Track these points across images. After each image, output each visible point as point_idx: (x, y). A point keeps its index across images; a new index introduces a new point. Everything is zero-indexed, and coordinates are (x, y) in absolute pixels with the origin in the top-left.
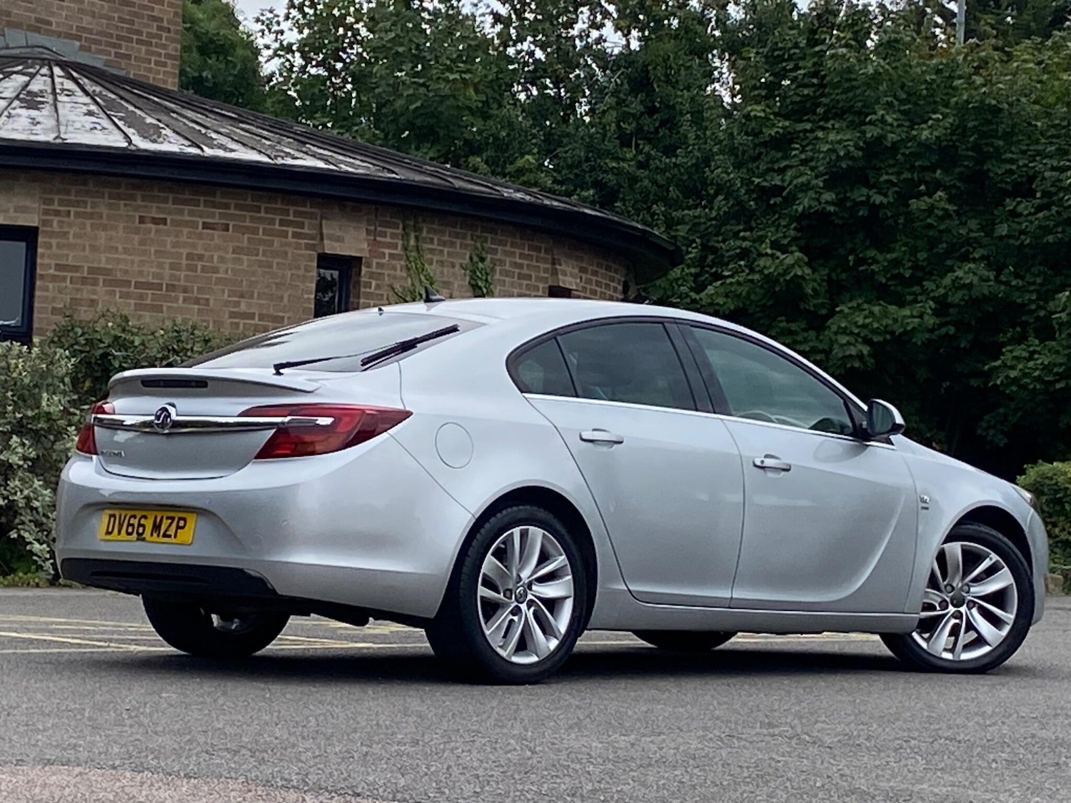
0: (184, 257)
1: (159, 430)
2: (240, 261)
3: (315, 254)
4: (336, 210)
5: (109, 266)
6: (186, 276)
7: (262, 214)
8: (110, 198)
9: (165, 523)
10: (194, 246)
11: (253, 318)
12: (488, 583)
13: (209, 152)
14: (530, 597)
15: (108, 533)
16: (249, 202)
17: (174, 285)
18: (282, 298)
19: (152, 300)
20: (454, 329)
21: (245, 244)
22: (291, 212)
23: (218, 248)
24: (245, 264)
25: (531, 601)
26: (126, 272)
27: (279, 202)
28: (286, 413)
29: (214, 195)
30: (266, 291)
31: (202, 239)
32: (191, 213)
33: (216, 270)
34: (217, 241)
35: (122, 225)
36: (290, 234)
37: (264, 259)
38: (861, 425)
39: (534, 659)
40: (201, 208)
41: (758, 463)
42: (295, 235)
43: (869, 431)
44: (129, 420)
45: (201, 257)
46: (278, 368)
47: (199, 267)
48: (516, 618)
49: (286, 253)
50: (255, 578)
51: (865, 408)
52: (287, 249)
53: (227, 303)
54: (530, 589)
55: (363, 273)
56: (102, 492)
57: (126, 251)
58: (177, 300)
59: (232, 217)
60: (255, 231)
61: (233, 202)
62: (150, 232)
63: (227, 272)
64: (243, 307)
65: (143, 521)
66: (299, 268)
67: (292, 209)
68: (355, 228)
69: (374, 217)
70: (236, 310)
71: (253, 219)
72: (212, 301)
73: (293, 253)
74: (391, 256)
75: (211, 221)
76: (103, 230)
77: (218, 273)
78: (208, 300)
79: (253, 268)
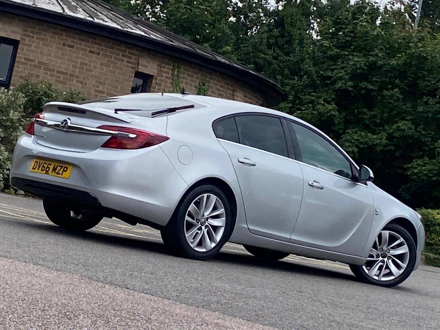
0: (79, 63)
1: (62, 129)
2: (102, 69)
3: (134, 71)
4: (146, 54)
5: (47, 62)
6: (79, 72)
7: (115, 51)
8: (52, 33)
9: (59, 168)
10: (84, 59)
11: (104, 94)
12: (190, 215)
13: (96, 20)
14: (207, 224)
15: (33, 169)
16: (110, 45)
17: (73, 74)
18: (117, 87)
19: (63, 79)
20: (192, 107)
21: (106, 62)
22: (127, 52)
23: (93, 62)
24: (104, 70)
25: (207, 225)
26: (54, 66)
27: (123, 46)
28: (117, 130)
29: (96, 39)
30: (111, 83)
31: (88, 57)
32: (85, 45)
33: (91, 71)
34: (94, 59)
35: (55, 45)
36: (125, 61)
37: (112, 70)
38: (356, 175)
39: (204, 250)
40: (90, 44)
41: (311, 184)
42: (128, 62)
43: (359, 178)
44: (50, 123)
45: (86, 65)
46: (116, 111)
47: (85, 68)
48: (199, 232)
49: (122, 69)
50: (93, 197)
51: (358, 168)
52: (123, 67)
53: (94, 86)
54: (207, 220)
55: (153, 82)
56: (33, 151)
57: (55, 57)
58: (73, 81)
59: (102, 50)
60: (111, 57)
61: (103, 43)
62: (66, 50)
63: (96, 73)
64: (101, 88)
65: (49, 166)
66: (126, 76)
67: (128, 50)
68: (153, 63)
69: (161, 59)
70: (97, 89)
71: (110, 52)
72: (88, 84)
73: (125, 69)
74: (166, 77)
75: (93, 50)
76: (47, 46)
77: (92, 72)
78: (86, 83)
79: (107, 73)
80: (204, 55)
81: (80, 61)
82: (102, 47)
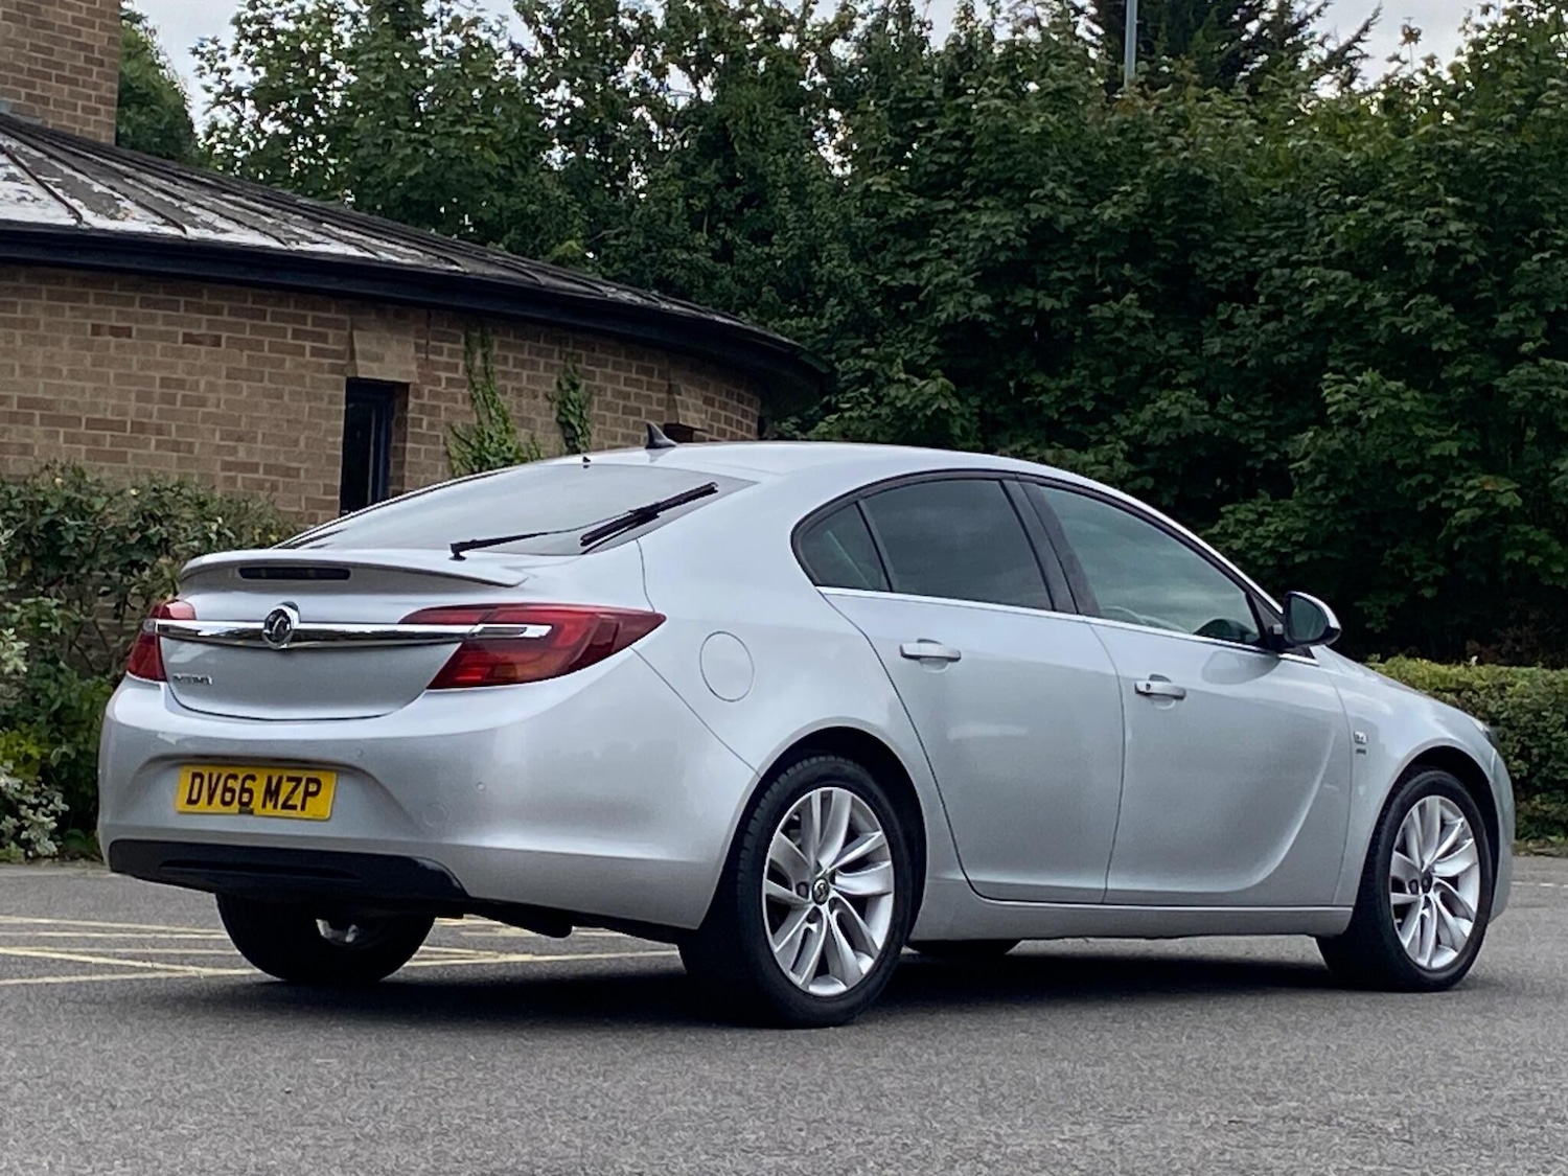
0: (158, 382)
1: (271, 644)
2: (237, 390)
3: (343, 379)
4: (373, 317)
5: (48, 397)
6: (160, 411)
7: (268, 323)
8: (49, 299)
9: (286, 787)
10: (172, 367)
11: (257, 471)
12: (778, 876)
13: (193, 233)
14: (833, 894)
15: (190, 802)
16: (249, 305)
17: (142, 423)
18: (296, 442)
19: (111, 445)
20: (709, 490)
21: (244, 364)
22: (309, 321)
23: (204, 371)
24: (245, 393)
25: (835, 900)
26: (74, 405)
27: (292, 303)
28: (476, 620)
29: (199, 294)
30: (274, 431)
31: (182, 357)
32: (168, 321)
34: (203, 360)
35: (67, 337)
36: (308, 351)
37: (271, 386)
38: (1272, 629)
39: (841, 988)
40: (182, 313)
41: (1143, 689)
42: (316, 352)
43: (1287, 638)
44: (207, 629)
45: (181, 384)
46: (458, 549)
47: (179, 397)
48: (814, 927)
49: (302, 377)
50: (432, 871)
52: (303, 371)
53: (219, 450)
54: (833, 881)
55: (411, 406)
56: (160, 736)
57: (73, 375)
58: (147, 445)
59: (226, 326)
60: (259, 345)
61: (226, 305)
62: (108, 348)
63: (218, 406)
64: (242, 455)
65: (249, 783)
66: (320, 399)
67: (310, 314)
68: (398, 342)
69: (423, 326)
70: (231, 459)
71: (255, 329)
72: (197, 446)
73: (313, 378)
74: (449, 381)
75: (195, 332)
76: (40, 345)
77: (205, 406)
78: (191, 445)
79: (256, 399)
80: (564, 289)
81: (157, 375)
82: (225, 317)
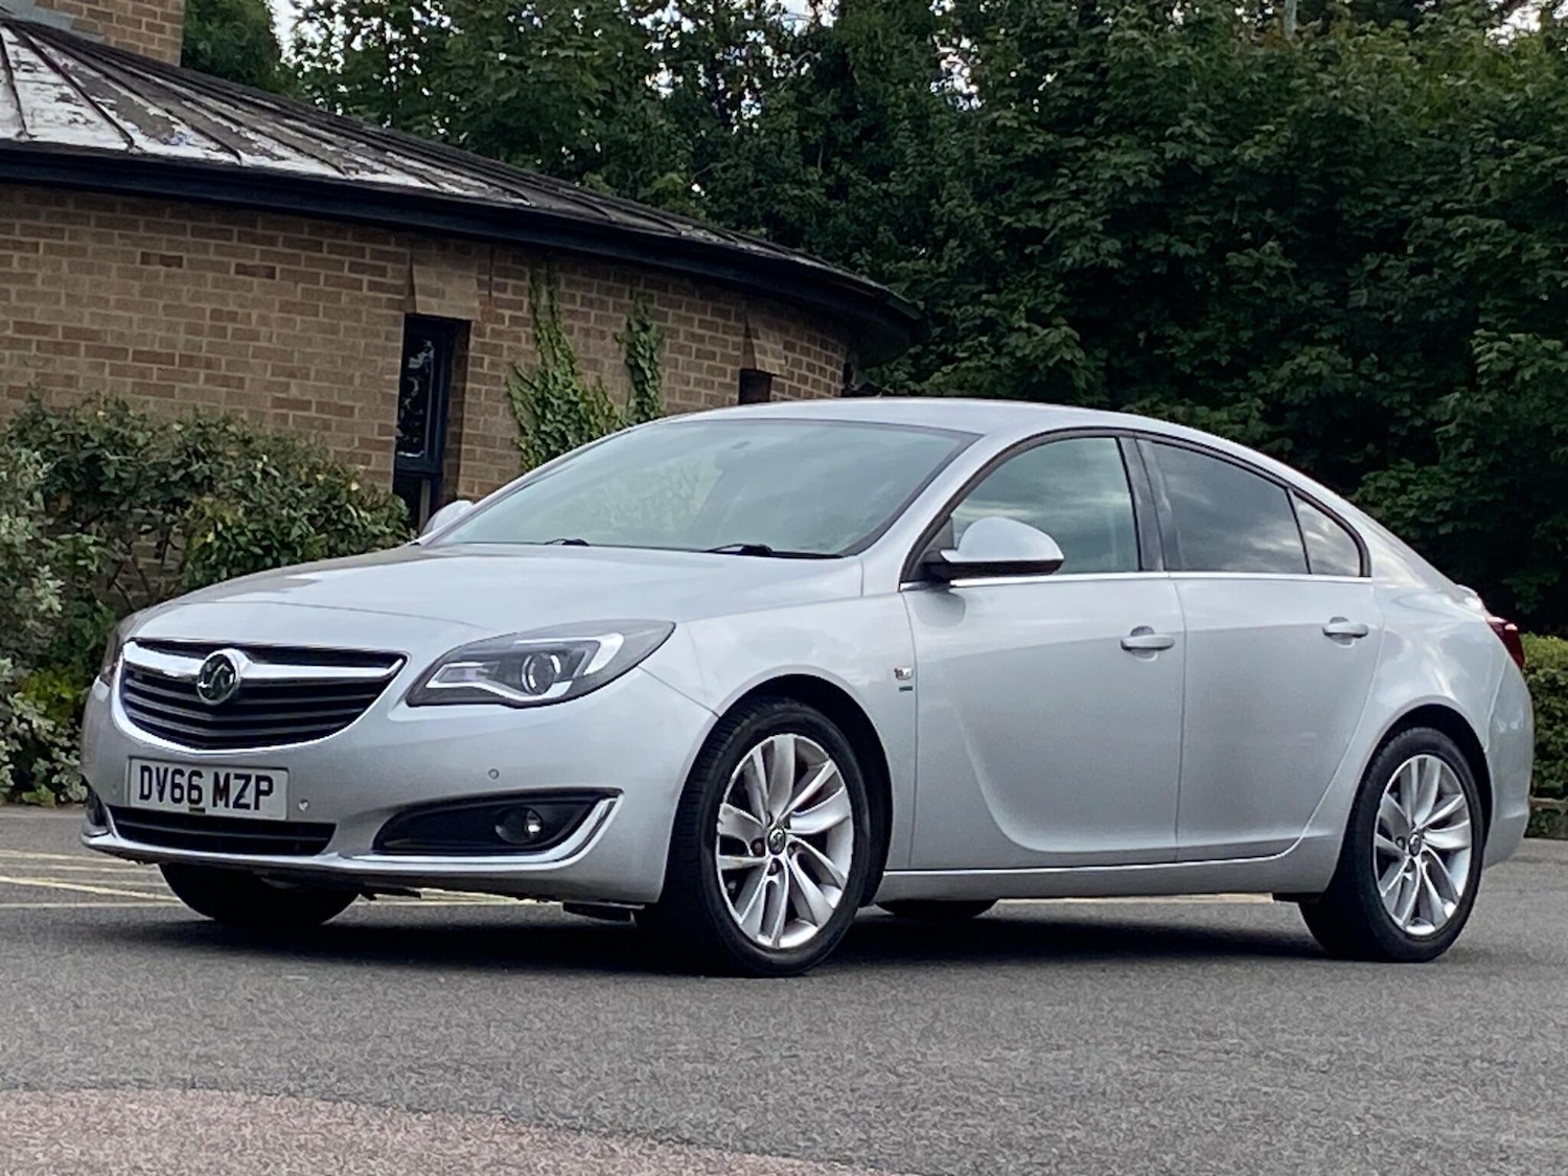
0: (208, 315)
2: (289, 323)
3: (401, 315)
4: (434, 250)
5: (95, 327)
6: (210, 344)
7: (325, 255)
8: (98, 225)
10: (223, 299)
11: (309, 409)
13: (248, 160)
16: (305, 236)
17: (191, 357)
18: (351, 378)
19: (159, 378)
21: (298, 297)
22: (368, 252)
23: (256, 303)
24: (298, 328)
26: (121, 336)
27: (350, 236)
29: (253, 224)
30: (328, 367)
31: (232, 289)
32: (219, 250)
33: (254, 336)
34: (256, 292)
35: (115, 266)
37: (326, 320)
40: (235, 242)
42: (373, 286)
45: (232, 317)
47: (229, 331)
49: (359, 312)
52: (360, 306)
53: (269, 386)
55: (472, 344)
57: (121, 305)
58: (195, 379)
59: (280, 257)
60: (314, 278)
61: (281, 236)
62: (157, 277)
63: (270, 340)
64: (294, 392)
66: (377, 335)
67: (368, 247)
68: (460, 277)
69: (488, 261)
70: (283, 395)
71: (310, 261)
72: (247, 382)
73: (369, 313)
74: (513, 319)
75: (248, 262)
76: (88, 273)
77: (257, 339)
78: (241, 380)
79: (309, 334)
80: (634, 226)
82: (280, 248)
